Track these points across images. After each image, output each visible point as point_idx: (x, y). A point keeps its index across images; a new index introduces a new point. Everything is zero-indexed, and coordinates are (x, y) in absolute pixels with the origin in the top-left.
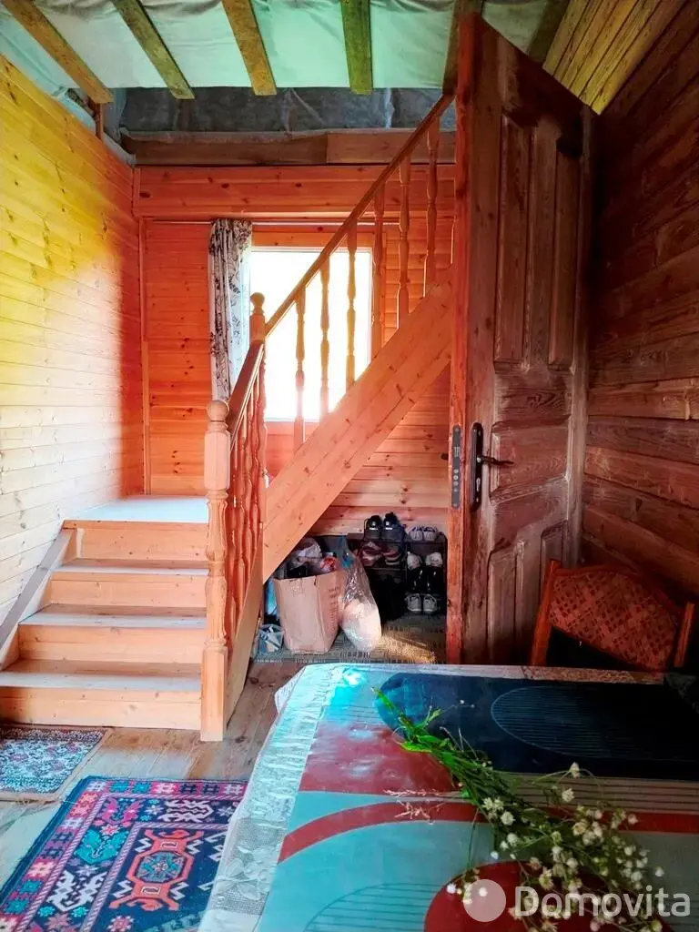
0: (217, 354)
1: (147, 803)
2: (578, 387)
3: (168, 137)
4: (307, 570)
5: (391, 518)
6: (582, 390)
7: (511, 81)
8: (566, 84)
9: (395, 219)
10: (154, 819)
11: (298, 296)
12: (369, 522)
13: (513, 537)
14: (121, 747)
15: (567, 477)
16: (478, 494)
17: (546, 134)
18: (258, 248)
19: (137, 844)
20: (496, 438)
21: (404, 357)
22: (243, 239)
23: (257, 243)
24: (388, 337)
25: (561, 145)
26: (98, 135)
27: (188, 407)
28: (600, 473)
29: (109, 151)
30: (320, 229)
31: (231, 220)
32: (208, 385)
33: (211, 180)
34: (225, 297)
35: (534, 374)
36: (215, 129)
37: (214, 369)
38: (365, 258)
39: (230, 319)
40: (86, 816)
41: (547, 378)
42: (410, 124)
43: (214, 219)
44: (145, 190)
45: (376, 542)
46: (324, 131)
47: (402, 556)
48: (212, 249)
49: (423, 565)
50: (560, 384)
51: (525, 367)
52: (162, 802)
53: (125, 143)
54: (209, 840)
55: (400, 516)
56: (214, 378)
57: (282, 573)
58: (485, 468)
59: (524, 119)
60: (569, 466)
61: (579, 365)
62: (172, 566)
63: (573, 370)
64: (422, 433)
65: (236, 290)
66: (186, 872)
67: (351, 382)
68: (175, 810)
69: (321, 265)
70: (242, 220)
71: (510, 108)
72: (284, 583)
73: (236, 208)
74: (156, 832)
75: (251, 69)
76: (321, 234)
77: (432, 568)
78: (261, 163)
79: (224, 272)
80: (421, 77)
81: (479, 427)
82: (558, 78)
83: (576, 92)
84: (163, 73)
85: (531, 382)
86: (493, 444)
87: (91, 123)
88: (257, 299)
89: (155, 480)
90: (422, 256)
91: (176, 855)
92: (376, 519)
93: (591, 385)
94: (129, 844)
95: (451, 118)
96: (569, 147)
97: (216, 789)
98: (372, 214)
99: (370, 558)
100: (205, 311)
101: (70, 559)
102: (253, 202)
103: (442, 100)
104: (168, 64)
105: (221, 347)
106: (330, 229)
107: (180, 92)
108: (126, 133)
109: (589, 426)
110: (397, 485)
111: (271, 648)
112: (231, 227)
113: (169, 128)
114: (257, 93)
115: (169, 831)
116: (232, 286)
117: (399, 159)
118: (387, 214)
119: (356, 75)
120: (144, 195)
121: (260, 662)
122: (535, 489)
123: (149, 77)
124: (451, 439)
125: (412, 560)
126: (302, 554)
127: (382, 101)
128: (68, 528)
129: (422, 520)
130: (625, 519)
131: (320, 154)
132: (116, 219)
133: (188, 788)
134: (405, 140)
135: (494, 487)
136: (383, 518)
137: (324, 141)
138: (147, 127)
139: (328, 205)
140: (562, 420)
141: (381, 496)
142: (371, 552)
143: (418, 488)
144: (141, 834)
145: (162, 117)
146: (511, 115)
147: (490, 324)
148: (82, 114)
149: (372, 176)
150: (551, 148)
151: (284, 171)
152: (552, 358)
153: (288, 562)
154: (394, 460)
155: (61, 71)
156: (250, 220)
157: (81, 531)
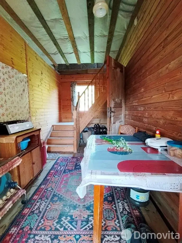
0: (72, 101)
1: (68, 159)
2: (124, 103)
3: (64, 70)
4: (86, 131)
5: (98, 124)
6: (124, 104)
7: (113, 63)
8: (121, 63)
9: (98, 81)
10: (69, 161)
11: (84, 92)
12: (95, 125)
13: (116, 122)
14: (63, 154)
15: (122, 115)
16: (111, 116)
17: (118, 70)
18: (78, 86)
19: (67, 163)
20: (113, 109)
21: (100, 100)
22: (75, 85)
23: (78, 85)
24: (97, 98)
25: (120, 71)
26: (55, 70)
27: (68, 109)
28: (127, 114)
29: (56, 72)
30: (87, 83)
31: (74, 82)
32: (71, 106)
33: (71, 76)
34: (73, 93)
35: (118, 101)
36: (71, 69)
37: (72, 103)
38: (93, 87)
39: (74, 96)
40: (60, 161)
41: (119, 102)
42: (100, 67)
43: (71, 82)
44: (61, 78)
45: (96, 128)
46: (87, 69)
47: (100, 130)
48: (71, 86)
49: (103, 131)
50: (121, 102)
51: (117, 100)
52: (70, 159)
53: (58, 71)
54: (77, 163)
55: (99, 124)
56: (72, 104)
57: (83, 132)
58: (112, 113)
59: (115, 68)
60: (123, 113)
61: (124, 100)
62: (68, 131)
63: (123, 101)
64: (102, 112)
65: (75, 92)
66: (74, 166)
67: (92, 104)
68: (71, 160)
69: (88, 88)
70: (75, 82)
71: (114, 67)
72: (83, 133)
73: (75, 80)
74: (70, 162)
75: (78, 61)
76: (87, 84)
77: (104, 131)
78: (78, 74)
79: (73, 89)
80: (101, 61)
81: (111, 107)
82: (120, 62)
83: (122, 64)
84: (65, 62)
85: (117, 102)
86: (113, 110)
87: (54, 69)
88: (79, 93)
89: (63, 120)
90: (101, 86)
91: (73, 164)
92: (96, 125)
93: (125, 103)
94: (66, 163)
95: (105, 67)
96: (121, 71)
97: (77, 157)
98: (95, 80)
99: (95, 130)
100: (70, 95)
101: (53, 130)
102: (77, 79)
103: (104, 64)
104: (66, 61)
105: (73, 100)
106: (88, 83)
107: (68, 64)
108: (59, 70)
109: (125, 108)
110: (99, 120)
111: (82, 142)
112: (74, 83)
113: (64, 69)
114: (78, 64)
115: (71, 162)
116: (74, 91)
117: (98, 73)
118: (97, 80)
119: (92, 61)
120: (61, 79)
121: (80, 144)
122: (118, 116)
123: (63, 62)
124: (107, 109)
125: (101, 130)
126: (85, 129)
127: (95, 64)
128: (53, 126)
129: (103, 125)
130: (130, 119)
131: (86, 72)
132: (58, 82)
133: (73, 158)
134: (99, 70)
135: (113, 115)
136: (97, 124)
137: (87, 70)
138: (61, 69)
139: (88, 79)
140: (122, 107)
141: (96, 121)
142: (95, 129)
143: (102, 120)
144: (68, 162)
145: (64, 68)
146: (113, 68)
147: (112, 94)
148: (53, 67)
149: (94, 75)
150: (119, 72)
151: (81, 75)
152: (120, 99)
153: (84, 130)
154: (98, 116)
155: (51, 62)
156: (76, 82)
157: (55, 126)
